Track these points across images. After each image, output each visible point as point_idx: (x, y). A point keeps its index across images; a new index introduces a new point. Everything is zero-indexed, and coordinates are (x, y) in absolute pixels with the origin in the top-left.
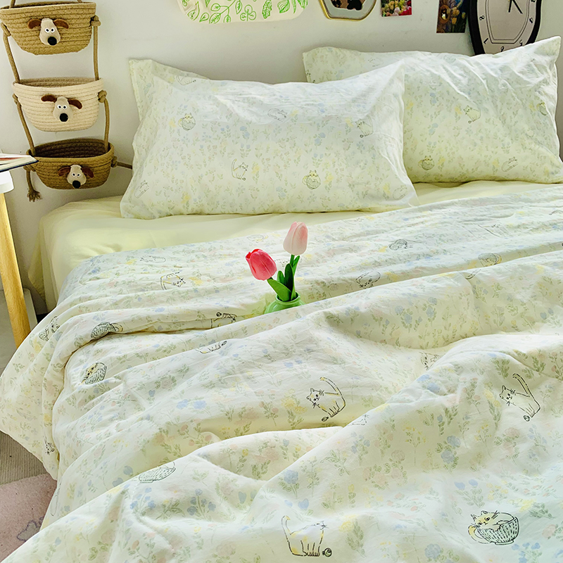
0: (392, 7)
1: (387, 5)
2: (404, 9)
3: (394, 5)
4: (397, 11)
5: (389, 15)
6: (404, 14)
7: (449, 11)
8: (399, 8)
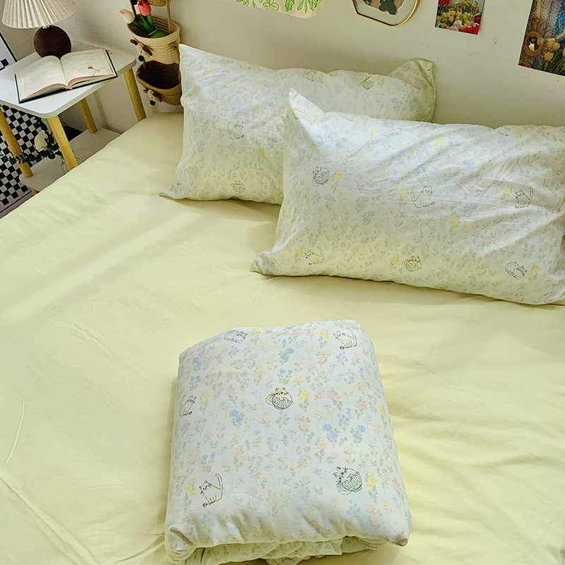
0: (451, 19)
1: (444, 14)
2: (469, 24)
3: (455, 17)
4: (456, 25)
5: (445, 28)
6: (466, 30)
7: (541, 41)
8: (461, 22)
